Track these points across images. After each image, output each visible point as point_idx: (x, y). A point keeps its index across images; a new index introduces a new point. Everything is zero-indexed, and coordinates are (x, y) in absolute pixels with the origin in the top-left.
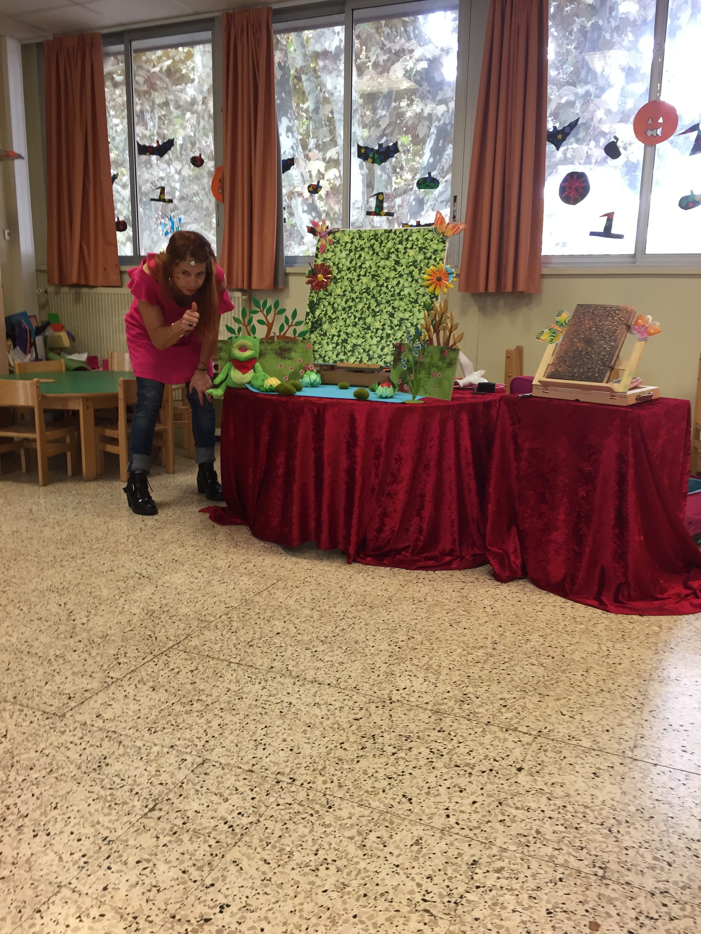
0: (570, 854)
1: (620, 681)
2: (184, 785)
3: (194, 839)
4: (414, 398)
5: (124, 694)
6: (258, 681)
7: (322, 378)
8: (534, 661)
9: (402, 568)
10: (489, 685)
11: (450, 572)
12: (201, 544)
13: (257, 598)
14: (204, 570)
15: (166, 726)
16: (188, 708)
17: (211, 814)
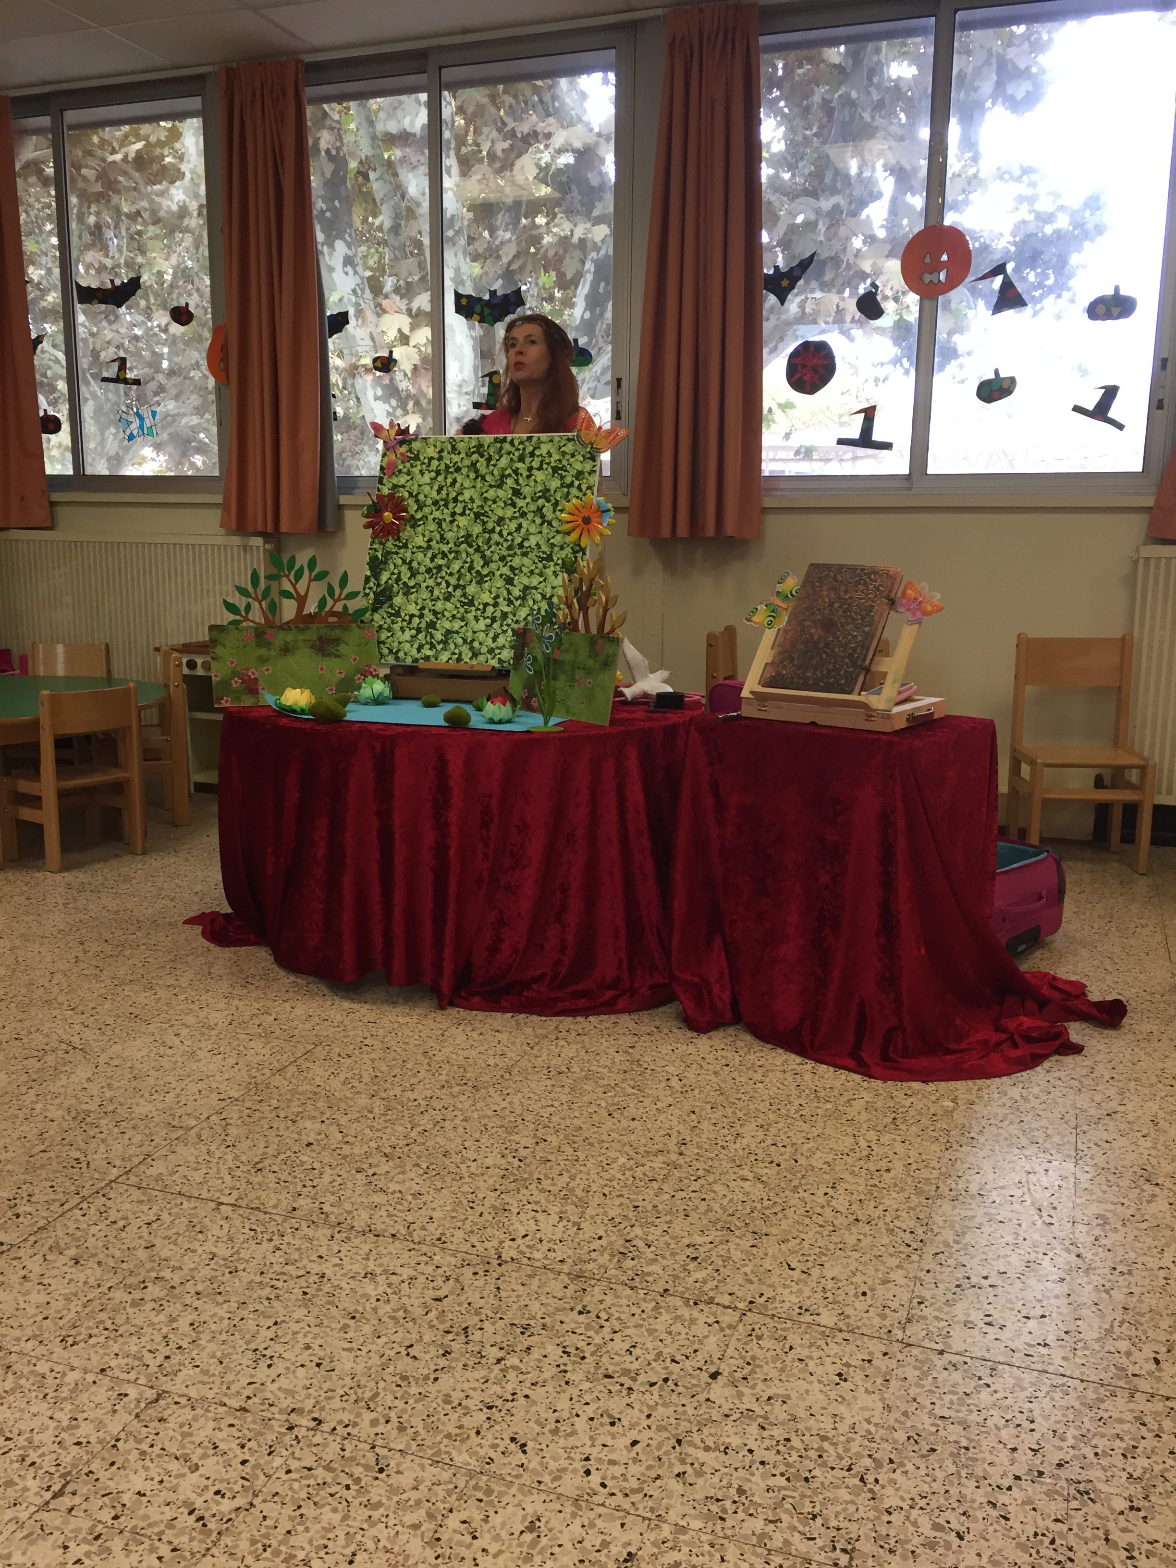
0: (795, 1528)
1: (886, 1201)
2: (120, 1444)
3: (132, 1547)
4: (546, 722)
5: (23, 1273)
6: (266, 1236)
7: (394, 689)
8: (746, 1172)
9: (532, 1013)
10: (670, 1222)
11: (613, 1017)
12: (184, 982)
13: (277, 1080)
14: (184, 1032)
15: (95, 1331)
16: (137, 1294)
17: (165, 1495)
